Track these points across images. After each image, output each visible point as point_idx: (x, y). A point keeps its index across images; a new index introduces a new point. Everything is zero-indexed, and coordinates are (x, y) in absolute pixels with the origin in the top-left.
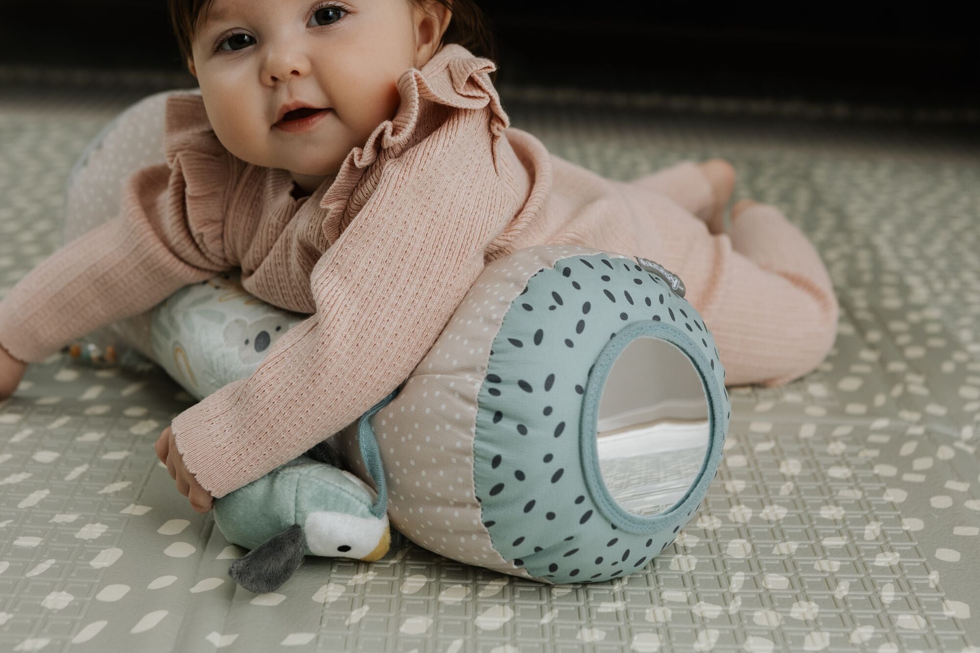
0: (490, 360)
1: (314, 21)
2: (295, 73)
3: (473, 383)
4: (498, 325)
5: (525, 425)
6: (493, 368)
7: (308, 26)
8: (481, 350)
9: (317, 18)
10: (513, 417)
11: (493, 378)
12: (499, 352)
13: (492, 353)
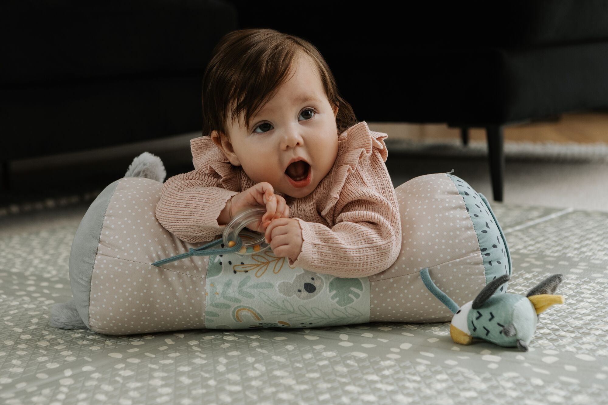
0: (479, 244)
1: (302, 118)
2: (298, 144)
3: (478, 256)
4: (473, 228)
5: (498, 260)
6: (482, 246)
7: (299, 120)
8: (474, 242)
9: (303, 116)
10: (494, 260)
11: (484, 250)
12: (481, 239)
13: (478, 240)
